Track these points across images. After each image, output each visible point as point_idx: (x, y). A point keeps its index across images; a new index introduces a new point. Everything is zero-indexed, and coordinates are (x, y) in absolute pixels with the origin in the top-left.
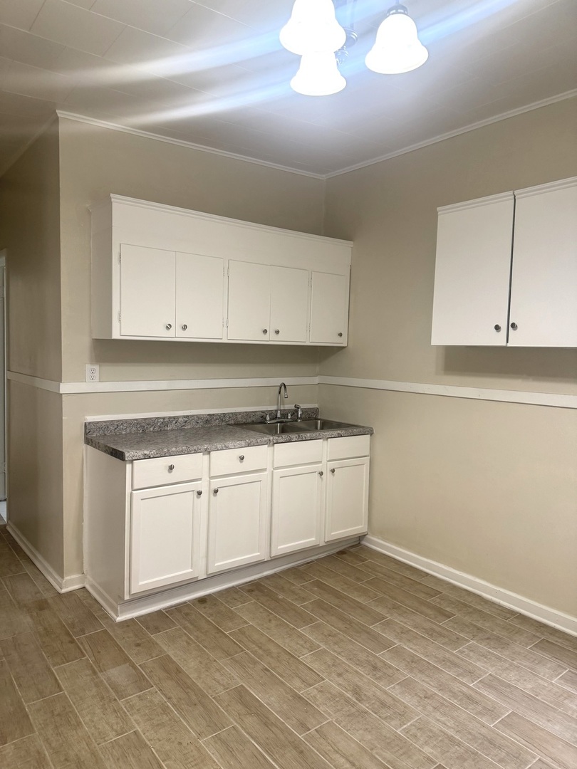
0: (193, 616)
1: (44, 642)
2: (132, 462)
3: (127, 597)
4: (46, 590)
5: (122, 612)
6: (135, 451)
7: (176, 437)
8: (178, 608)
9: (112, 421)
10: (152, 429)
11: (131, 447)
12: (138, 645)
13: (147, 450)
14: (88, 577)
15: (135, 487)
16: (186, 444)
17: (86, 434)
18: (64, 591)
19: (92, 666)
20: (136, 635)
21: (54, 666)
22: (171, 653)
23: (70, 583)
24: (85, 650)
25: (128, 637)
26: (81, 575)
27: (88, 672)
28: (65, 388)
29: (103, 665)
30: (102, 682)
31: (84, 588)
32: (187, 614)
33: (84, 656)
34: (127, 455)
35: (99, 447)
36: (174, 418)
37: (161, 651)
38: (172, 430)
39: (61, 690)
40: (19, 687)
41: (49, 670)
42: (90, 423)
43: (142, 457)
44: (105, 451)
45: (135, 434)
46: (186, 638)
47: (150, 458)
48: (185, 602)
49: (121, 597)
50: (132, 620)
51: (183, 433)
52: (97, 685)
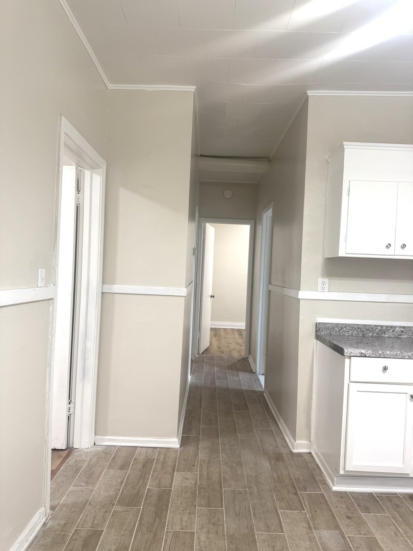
0: (403, 510)
1: (276, 487)
2: (350, 357)
3: (342, 472)
4: (283, 446)
5: (338, 483)
6: (353, 349)
7: (392, 343)
8: (390, 497)
9: (337, 324)
10: (370, 334)
11: (351, 346)
12: (349, 518)
13: (364, 349)
14: (314, 445)
15: (352, 380)
16: (400, 349)
17: (316, 331)
18: (295, 451)
19: (308, 521)
20: (348, 508)
21: (280, 509)
22: (378, 537)
23: (300, 446)
24: (305, 505)
25: (341, 508)
26: (309, 442)
27: (305, 525)
28: (302, 295)
29: (317, 524)
30: (314, 538)
31: (310, 453)
32: (397, 506)
33: (303, 510)
34: (346, 351)
35: (325, 342)
36: (392, 327)
37: (369, 532)
38: (389, 337)
39: (282, 531)
40: (254, 517)
41: (277, 511)
42: (319, 323)
43: (358, 355)
44: (330, 346)
45: (355, 336)
46: (393, 528)
47: (366, 356)
48: (396, 494)
49: (337, 470)
50: (345, 493)
51: (399, 341)
52: (310, 540)
